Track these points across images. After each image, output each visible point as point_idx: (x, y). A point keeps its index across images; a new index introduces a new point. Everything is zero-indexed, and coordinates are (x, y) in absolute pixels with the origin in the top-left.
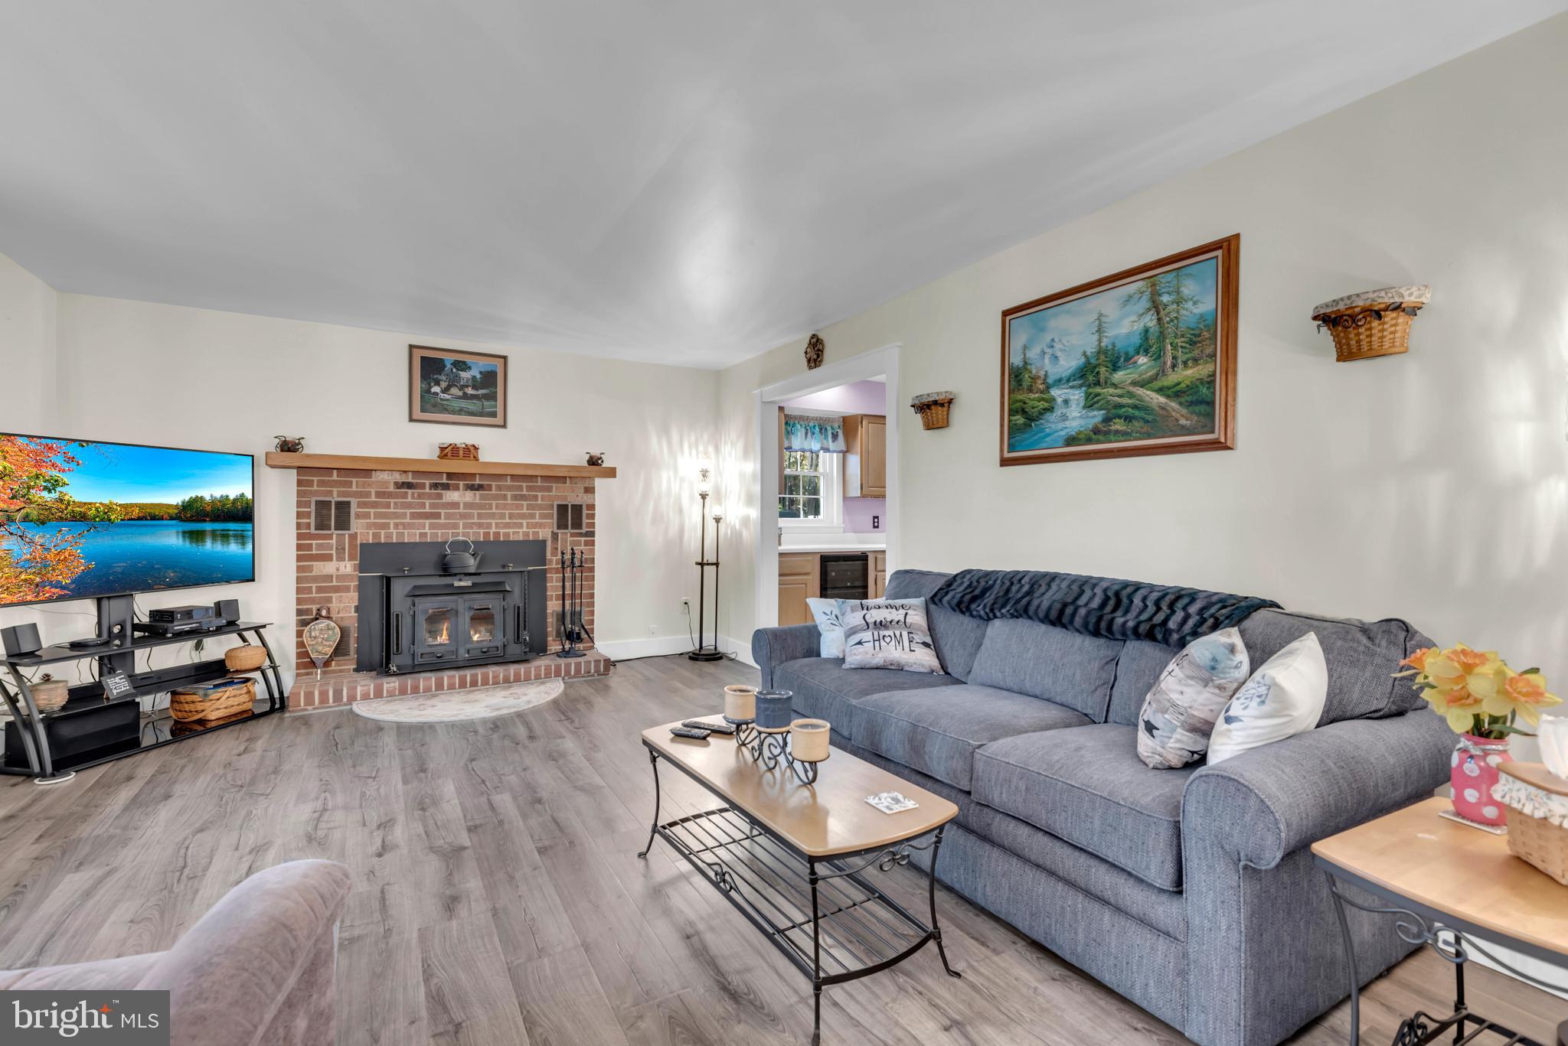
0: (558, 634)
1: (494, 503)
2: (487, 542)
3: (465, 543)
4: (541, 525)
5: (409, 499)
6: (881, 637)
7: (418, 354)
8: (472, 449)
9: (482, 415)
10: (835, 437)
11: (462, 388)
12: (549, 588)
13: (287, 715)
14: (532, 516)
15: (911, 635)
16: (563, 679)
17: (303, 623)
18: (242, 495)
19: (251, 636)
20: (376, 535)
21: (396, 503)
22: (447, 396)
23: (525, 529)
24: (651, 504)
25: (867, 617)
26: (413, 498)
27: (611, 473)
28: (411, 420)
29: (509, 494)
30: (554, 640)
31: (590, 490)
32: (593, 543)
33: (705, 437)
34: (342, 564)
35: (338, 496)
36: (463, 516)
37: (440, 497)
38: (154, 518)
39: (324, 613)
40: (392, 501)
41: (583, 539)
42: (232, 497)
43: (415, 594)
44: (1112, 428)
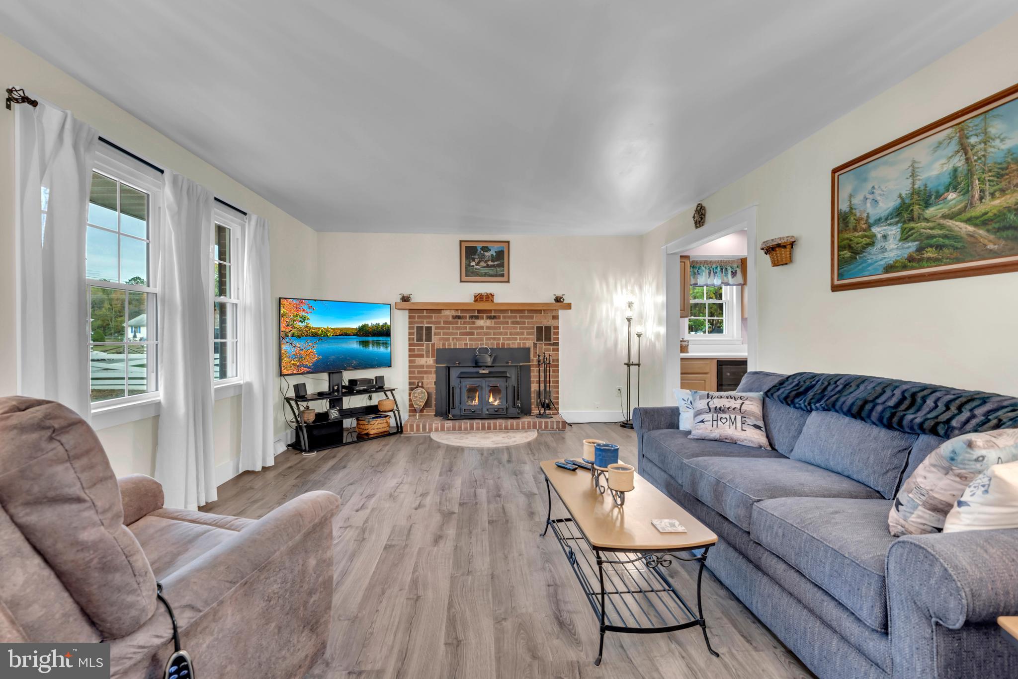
0: (538, 405)
1: (502, 326)
2: (498, 349)
3: (487, 348)
4: (527, 339)
5: (459, 325)
6: (719, 418)
7: (464, 245)
8: (490, 296)
9: (496, 276)
10: (734, 274)
11: (486, 262)
12: (532, 377)
13: (402, 435)
14: (522, 334)
15: (744, 419)
16: (538, 430)
17: (411, 389)
18: (386, 323)
19: (389, 393)
20: (444, 344)
21: (453, 327)
22: (478, 267)
23: (518, 341)
24: (596, 326)
25: (710, 404)
26: (461, 324)
27: (569, 306)
28: (461, 281)
29: (510, 321)
30: (535, 408)
31: (556, 318)
32: (557, 350)
33: (632, 280)
34: (428, 359)
35: (427, 324)
36: (486, 334)
37: (474, 323)
38: (346, 335)
39: (420, 384)
40: (451, 326)
41: (552, 347)
42: (381, 324)
43: (462, 376)
44: (925, 256)
